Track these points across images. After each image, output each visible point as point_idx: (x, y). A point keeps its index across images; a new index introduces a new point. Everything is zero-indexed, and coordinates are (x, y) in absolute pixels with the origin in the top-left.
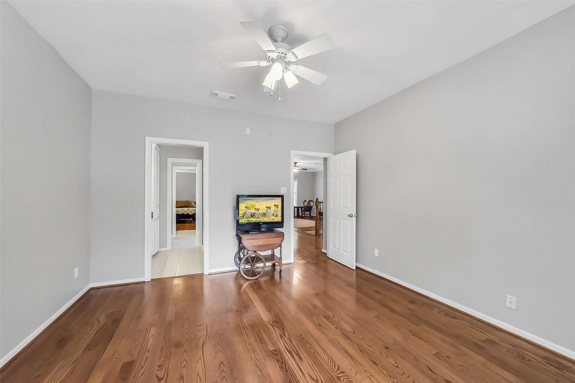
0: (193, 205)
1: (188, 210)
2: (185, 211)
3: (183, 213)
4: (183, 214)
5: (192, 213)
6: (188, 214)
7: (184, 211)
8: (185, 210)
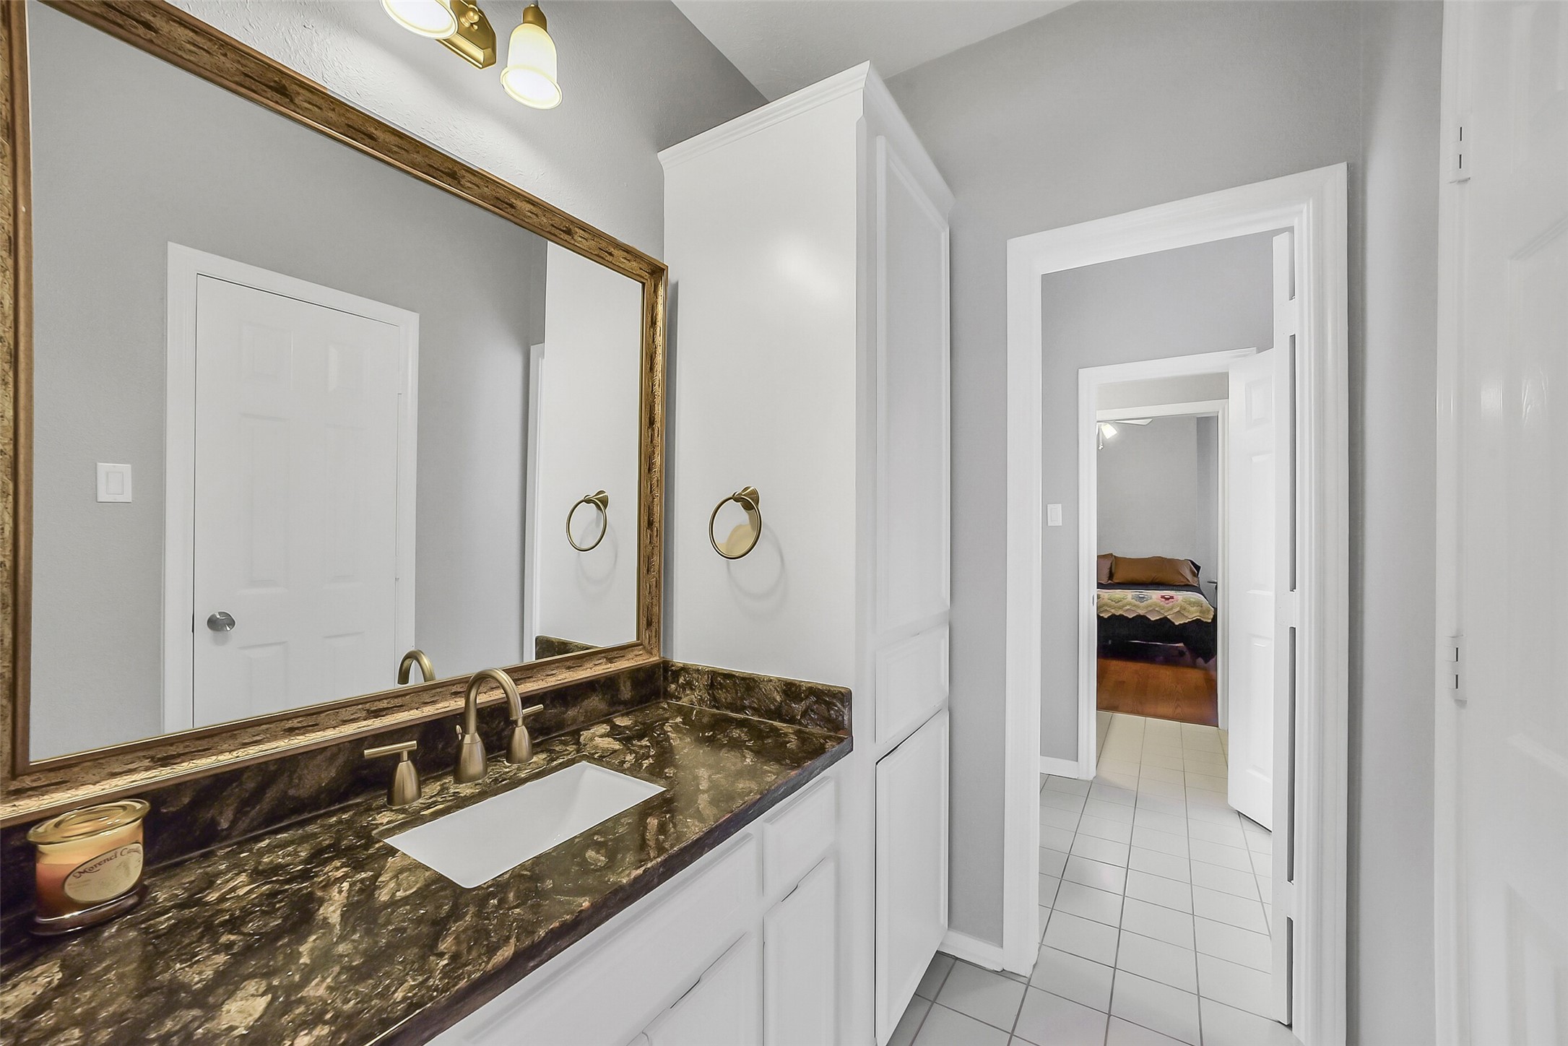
0: (1189, 577)
1: (1163, 602)
2: (1152, 603)
3: (1142, 612)
4: (1141, 619)
5: (1187, 617)
6: (1165, 621)
7: (1147, 607)
8: (1149, 601)
